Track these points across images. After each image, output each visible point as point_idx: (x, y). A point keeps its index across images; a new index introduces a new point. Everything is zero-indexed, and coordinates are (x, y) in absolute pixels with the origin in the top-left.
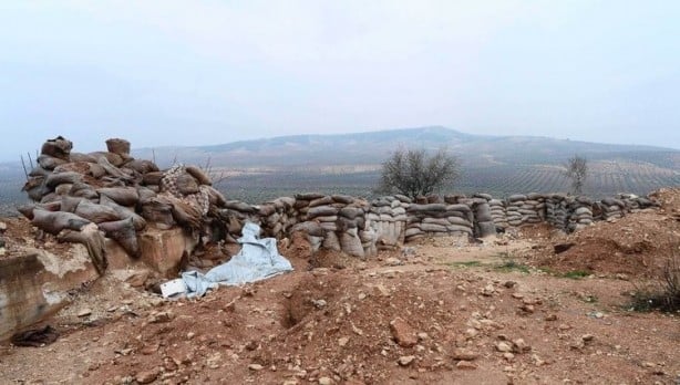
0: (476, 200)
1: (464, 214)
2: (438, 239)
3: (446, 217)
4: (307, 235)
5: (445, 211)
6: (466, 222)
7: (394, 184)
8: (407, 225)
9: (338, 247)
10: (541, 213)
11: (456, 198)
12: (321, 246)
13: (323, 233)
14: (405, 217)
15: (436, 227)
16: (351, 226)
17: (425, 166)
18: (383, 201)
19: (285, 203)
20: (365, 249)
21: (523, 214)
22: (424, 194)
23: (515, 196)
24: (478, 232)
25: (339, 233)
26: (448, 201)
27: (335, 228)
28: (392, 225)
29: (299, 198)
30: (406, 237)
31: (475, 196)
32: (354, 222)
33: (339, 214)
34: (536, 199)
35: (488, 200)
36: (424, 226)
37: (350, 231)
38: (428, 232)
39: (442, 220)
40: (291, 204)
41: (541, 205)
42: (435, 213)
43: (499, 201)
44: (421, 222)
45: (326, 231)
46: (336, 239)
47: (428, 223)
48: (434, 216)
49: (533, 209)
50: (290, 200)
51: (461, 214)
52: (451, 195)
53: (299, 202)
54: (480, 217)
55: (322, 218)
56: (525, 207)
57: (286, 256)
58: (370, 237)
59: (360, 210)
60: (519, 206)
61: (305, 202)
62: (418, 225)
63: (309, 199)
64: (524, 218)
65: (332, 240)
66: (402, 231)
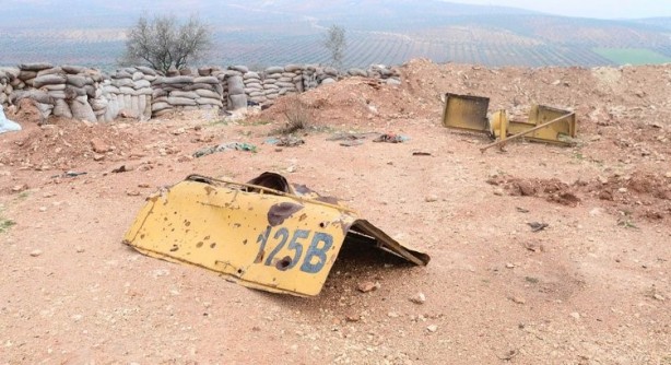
0: (231, 72)
1: (213, 85)
2: (187, 112)
3: (194, 90)
4: (34, 102)
5: (192, 83)
6: (216, 94)
7: (140, 55)
8: (153, 99)
9: (69, 114)
10: (299, 85)
11: (211, 71)
12: (52, 114)
13: (52, 102)
14: (150, 90)
15: (184, 101)
16: (80, 94)
17: (175, 35)
18: (123, 72)
19: (7, 73)
20: (98, 116)
21: (281, 87)
22: (177, 66)
23: (271, 69)
24: (229, 105)
25: (69, 101)
26: (201, 74)
27: (64, 96)
28: (135, 98)
29: (24, 69)
30: (153, 112)
31: (230, 69)
32: (83, 90)
33: (67, 83)
34: (293, 71)
35: (243, 72)
36: (172, 100)
37: (79, 98)
38: (176, 105)
39: (191, 94)
40: (16, 75)
41: (299, 77)
42: (183, 86)
43: (255, 74)
44: (168, 96)
45: (55, 99)
46: (66, 107)
47: (176, 97)
48: (181, 89)
49: (292, 81)
50: (15, 71)
51: (210, 86)
52: (205, 67)
53: (24, 73)
54: (231, 90)
55: (50, 87)
56: (282, 79)
57: (16, 120)
58: (102, 106)
59: (89, 79)
60: (276, 78)
61: (32, 74)
62: (165, 98)
63: (36, 70)
64: (282, 91)
65: (62, 107)
66: (147, 105)
